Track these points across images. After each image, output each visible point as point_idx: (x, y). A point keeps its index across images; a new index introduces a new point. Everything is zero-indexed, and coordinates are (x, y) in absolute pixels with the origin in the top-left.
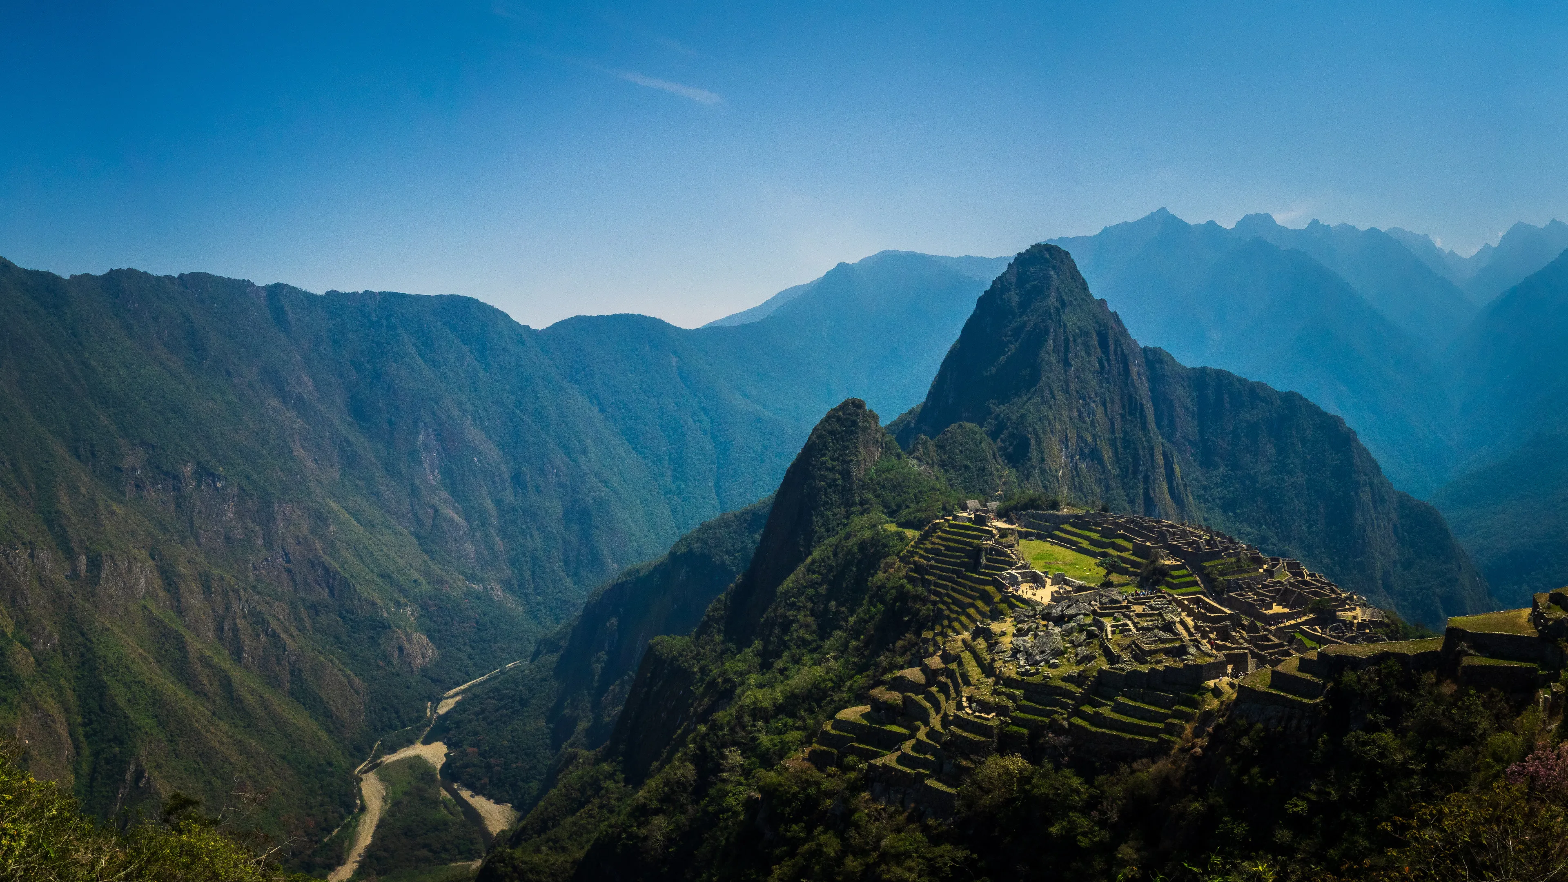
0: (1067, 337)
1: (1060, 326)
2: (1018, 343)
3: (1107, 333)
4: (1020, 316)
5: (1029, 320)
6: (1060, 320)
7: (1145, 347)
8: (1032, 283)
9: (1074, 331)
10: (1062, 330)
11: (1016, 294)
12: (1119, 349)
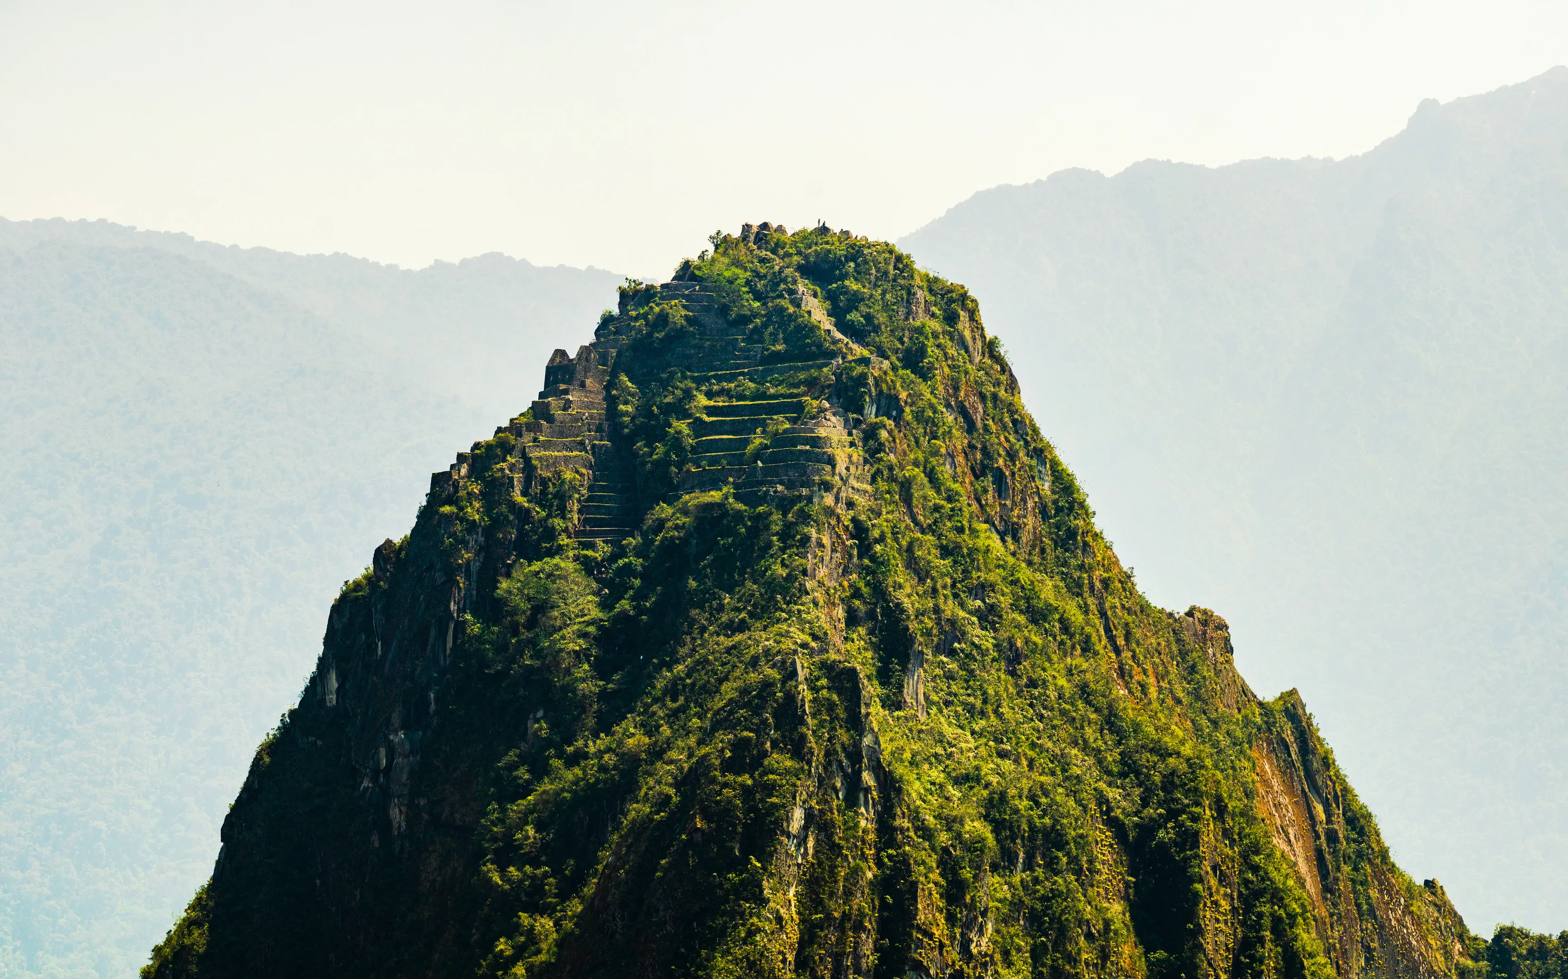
0: (902, 867)
1: (854, 787)
2: (576, 907)
3: (1191, 839)
4: (605, 725)
5: (657, 753)
6: (855, 755)
7: (1504, 934)
8: (695, 499)
9: (950, 823)
10: (866, 819)
11: (588, 566)
12: (1269, 951)
